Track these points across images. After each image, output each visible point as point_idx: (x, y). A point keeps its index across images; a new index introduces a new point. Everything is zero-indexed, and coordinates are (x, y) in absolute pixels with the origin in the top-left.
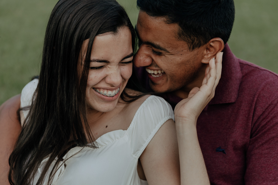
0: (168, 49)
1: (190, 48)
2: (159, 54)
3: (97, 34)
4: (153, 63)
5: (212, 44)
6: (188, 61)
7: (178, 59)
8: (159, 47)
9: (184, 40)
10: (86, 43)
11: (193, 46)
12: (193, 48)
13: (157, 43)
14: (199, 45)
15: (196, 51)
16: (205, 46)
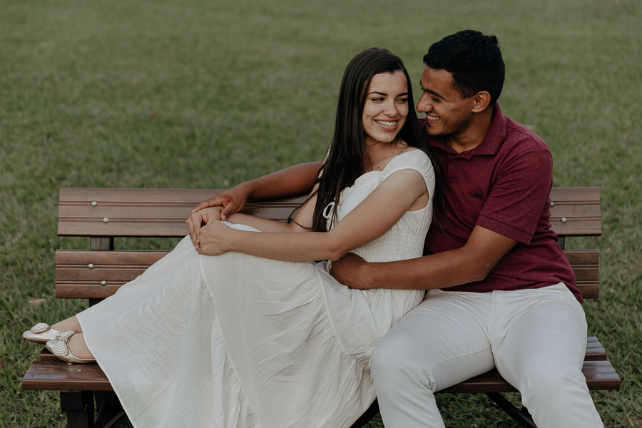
0: (444, 96)
1: (462, 97)
2: (437, 101)
3: (375, 74)
4: (433, 110)
5: (481, 96)
6: (460, 108)
7: (452, 105)
8: (436, 94)
9: (457, 90)
10: (366, 83)
11: (464, 96)
12: (464, 98)
13: (436, 91)
14: (470, 96)
15: (467, 100)
16: (474, 97)
